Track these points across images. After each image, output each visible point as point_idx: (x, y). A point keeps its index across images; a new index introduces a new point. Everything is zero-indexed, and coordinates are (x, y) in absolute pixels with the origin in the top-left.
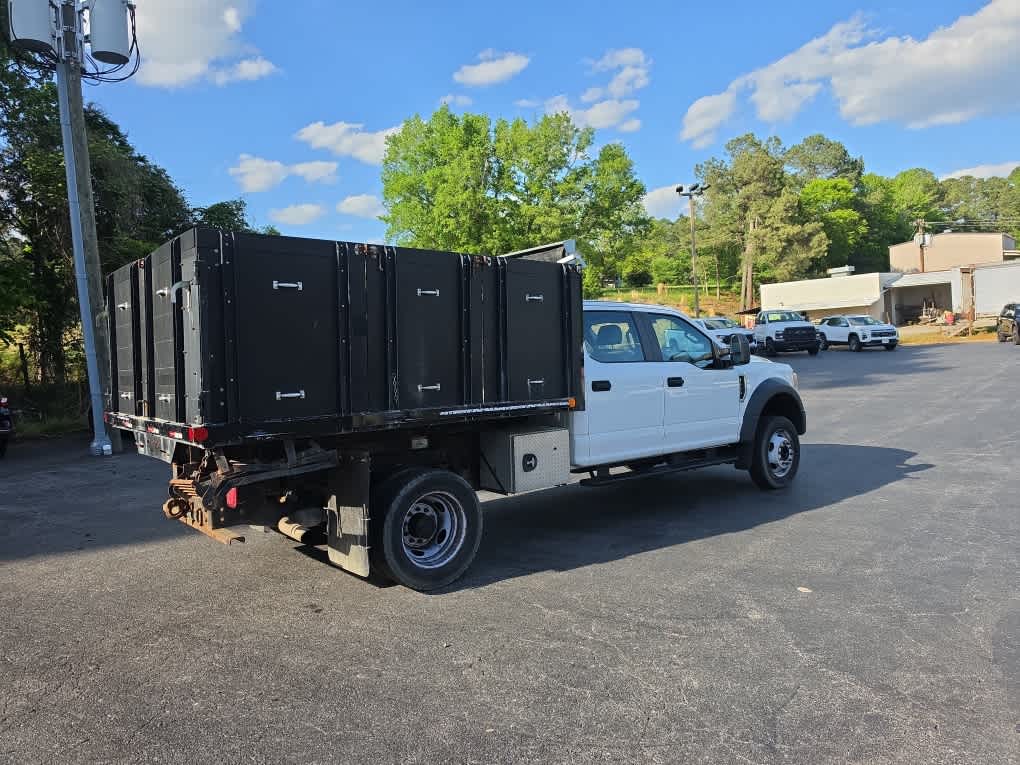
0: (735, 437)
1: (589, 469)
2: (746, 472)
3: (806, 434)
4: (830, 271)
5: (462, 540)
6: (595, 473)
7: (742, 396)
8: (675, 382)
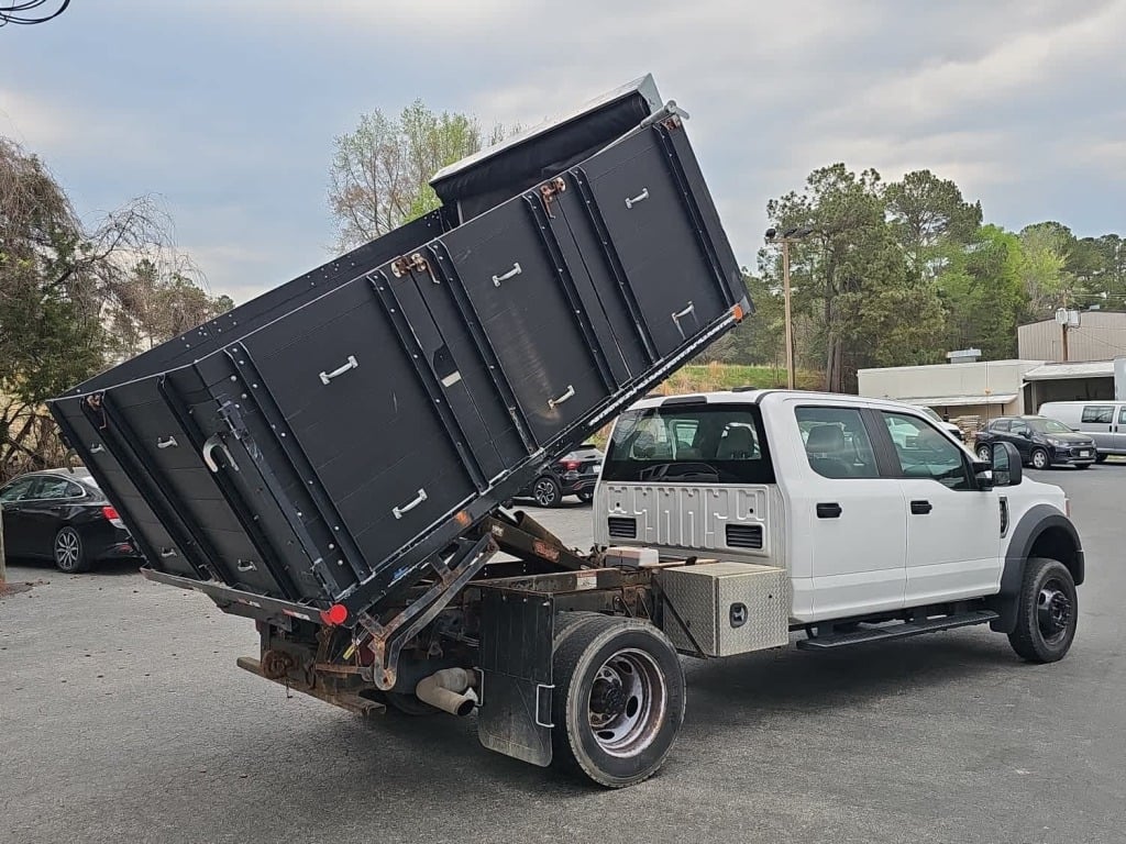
0: (994, 587)
1: (808, 626)
2: (1005, 635)
3: (1084, 584)
4: (949, 355)
5: (661, 715)
6: (814, 630)
7: (1003, 530)
8: (920, 508)
